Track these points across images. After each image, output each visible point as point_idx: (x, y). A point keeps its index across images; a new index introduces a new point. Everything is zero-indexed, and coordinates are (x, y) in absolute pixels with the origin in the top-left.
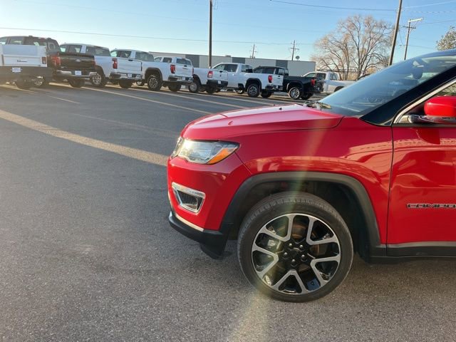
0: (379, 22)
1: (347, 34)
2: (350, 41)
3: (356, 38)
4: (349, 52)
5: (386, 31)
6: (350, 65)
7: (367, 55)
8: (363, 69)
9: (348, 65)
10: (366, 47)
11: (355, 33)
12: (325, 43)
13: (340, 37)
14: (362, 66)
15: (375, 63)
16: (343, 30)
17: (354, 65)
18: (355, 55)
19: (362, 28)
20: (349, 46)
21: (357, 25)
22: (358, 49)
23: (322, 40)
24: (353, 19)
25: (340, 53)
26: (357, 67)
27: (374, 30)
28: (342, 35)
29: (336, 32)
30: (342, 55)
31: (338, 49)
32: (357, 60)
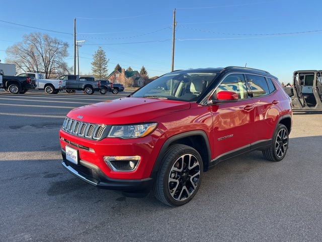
0: (54, 39)
1: (32, 46)
2: (35, 50)
3: (40, 49)
4: (36, 58)
5: (60, 46)
6: (39, 67)
7: (50, 62)
8: (49, 70)
9: (37, 68)
10: (48, 55)
11: (38, 45)
12: (16, 50)
13: (27, 47)
14: (47, 69)
15: (56, 67)
16: (28, 42)
17: (42, 68)
18: (41, 60)
19: (43, 42)
20: (35, 54)
21: (38, 39)
22: (42, 56)
23: (12, 47)
24: (34, 35)
25: (29, 58)
26: (44, 69)
27: (52, 44)
28: (28, 45)
29: (23, 43)
30: (31, 60)
31: (26, 55)
32: (43, 64)
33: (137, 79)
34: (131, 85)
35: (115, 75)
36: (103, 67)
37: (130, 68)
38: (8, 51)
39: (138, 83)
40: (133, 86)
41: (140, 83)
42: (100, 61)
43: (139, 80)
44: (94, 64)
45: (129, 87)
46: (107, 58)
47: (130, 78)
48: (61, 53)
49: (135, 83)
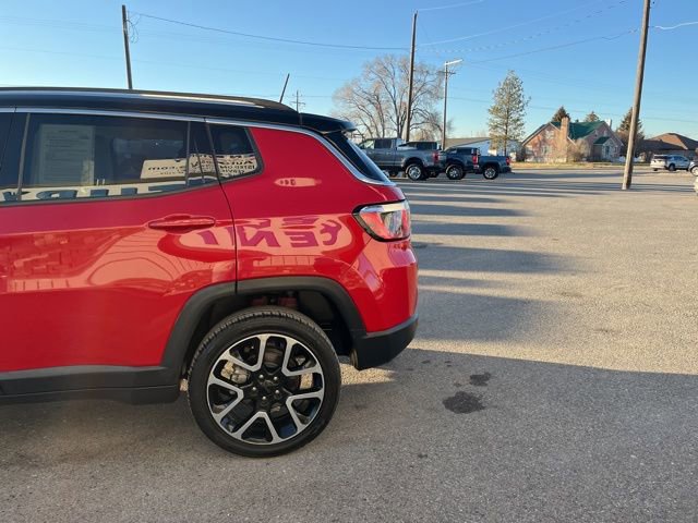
1: (378, 82)
2: (382, 92)
3: (391, 88)
4: (383, 107)
5: (428, 79)
6: (386, 125)
8: (404, 131)
9: (383, 126)
11: (389, 80)
12: (348, 95)
13: (368, 86)
14: (402, 127)
15: (419, 122)
16: (372, 76)
17: (392, 125)
18: (392, 112)
19: (397, 73)
20: (382, 100)
21: (390, 69)
22: (395, 103)
23: (343, 89)
24: (383, 60)
25: (370, 108)
26: (396, 128)
28: (370, 83)
29: (362, 79)
30: (374, 112)
31: (366, 103)
32: (395, 119)
33: (602, 140)
34: (582, 156)
35: (544, 135)
36: (514, 116)
37: (593, 116)
38: (335, 97)
39: (604, 150)
40: (588, 160)
41: (608, 151)
42: (509, 103)
43: (607, 143)
44: (495, 111)
45: (576, 161)
46: (526, 94)
47: (580, 140)
48: (430, 92)
49: (593, 150)
